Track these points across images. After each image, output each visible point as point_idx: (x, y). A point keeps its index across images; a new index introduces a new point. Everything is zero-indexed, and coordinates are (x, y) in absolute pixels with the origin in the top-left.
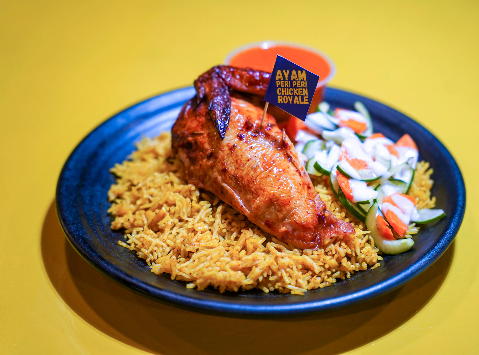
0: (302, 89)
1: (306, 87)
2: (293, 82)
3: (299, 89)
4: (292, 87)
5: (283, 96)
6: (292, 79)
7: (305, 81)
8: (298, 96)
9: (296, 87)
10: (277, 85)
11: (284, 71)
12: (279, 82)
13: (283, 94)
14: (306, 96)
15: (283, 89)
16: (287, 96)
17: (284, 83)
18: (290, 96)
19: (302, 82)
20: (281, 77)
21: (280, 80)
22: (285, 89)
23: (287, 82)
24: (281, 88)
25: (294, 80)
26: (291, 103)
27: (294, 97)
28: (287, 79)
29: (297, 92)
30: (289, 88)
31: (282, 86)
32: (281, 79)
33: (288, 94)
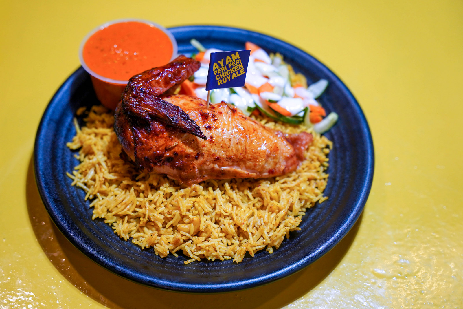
0: (237, 66)
1: (241, 62)
2: (229, 65)
3: (235, 67)
4: (228, 68)
5: (222, 79)
6: (227, 63)
7: (239, 59)
8: (235, 72)
9: (232, 67)
10: (215, 74)
11: (219, 62)
12: (216, 71)
13: (221, 77)
14: (241, 68)
15: (220, 74)
16: (225, 77)
17: (221, 70)
18: (228, 76)
19: (236, 61)
20: (217, 67)
21: (216, 69)
22: (223, 73)
23: (224, 67)
24: (219, 74)
25: (229, 63)
26: (230, 80)
27: (231, 75)
28: (222, 66)
29: (234, 69)
30: (226, 71)
31: (219, 73)
32: (218, 68)
33: (226, 76)
